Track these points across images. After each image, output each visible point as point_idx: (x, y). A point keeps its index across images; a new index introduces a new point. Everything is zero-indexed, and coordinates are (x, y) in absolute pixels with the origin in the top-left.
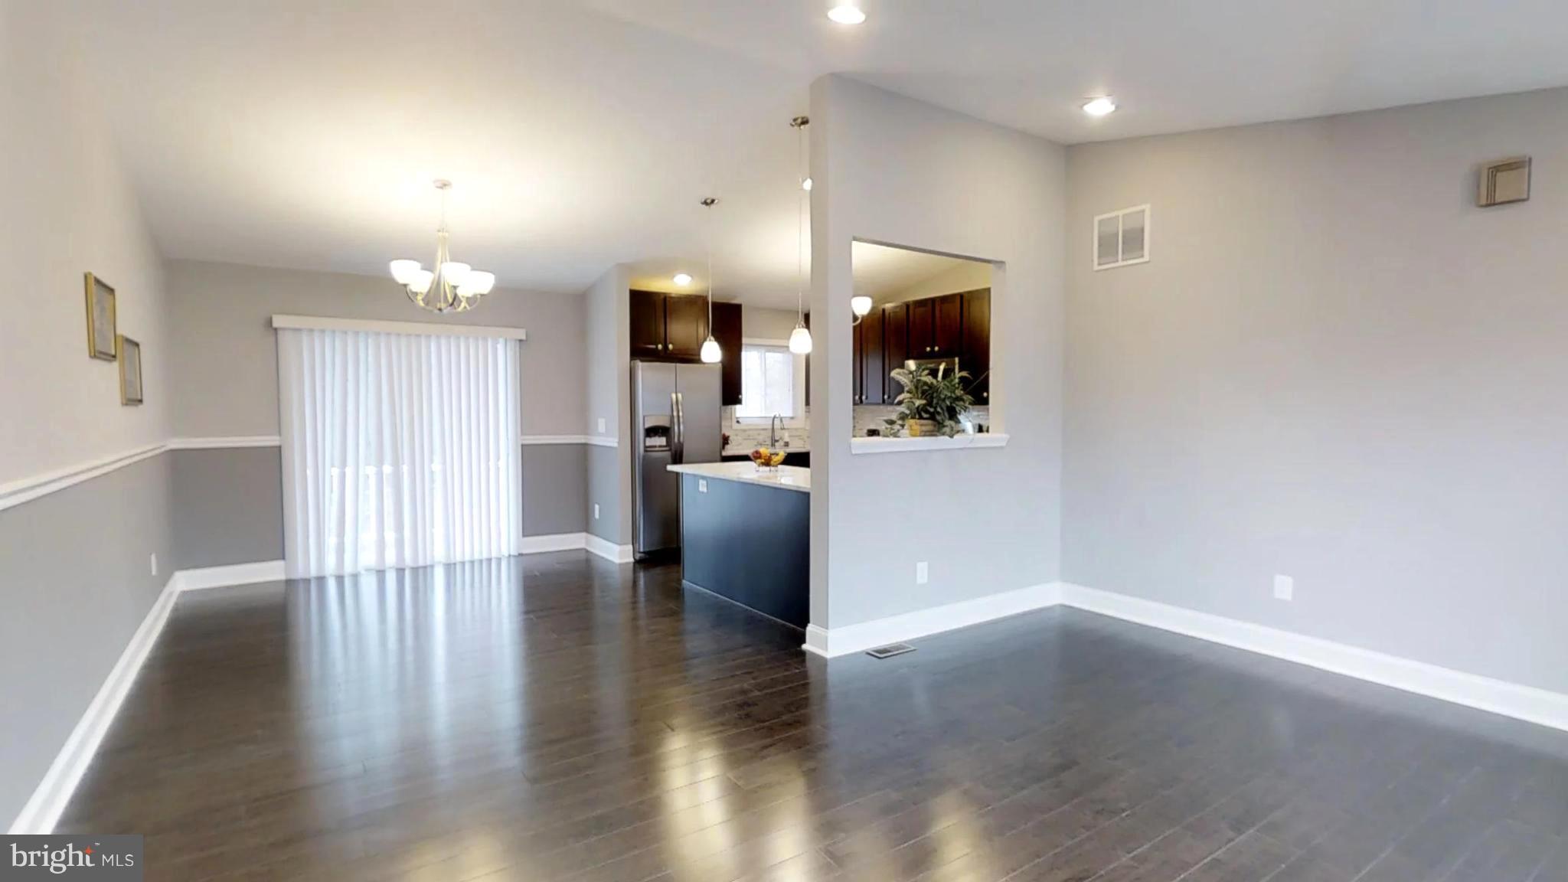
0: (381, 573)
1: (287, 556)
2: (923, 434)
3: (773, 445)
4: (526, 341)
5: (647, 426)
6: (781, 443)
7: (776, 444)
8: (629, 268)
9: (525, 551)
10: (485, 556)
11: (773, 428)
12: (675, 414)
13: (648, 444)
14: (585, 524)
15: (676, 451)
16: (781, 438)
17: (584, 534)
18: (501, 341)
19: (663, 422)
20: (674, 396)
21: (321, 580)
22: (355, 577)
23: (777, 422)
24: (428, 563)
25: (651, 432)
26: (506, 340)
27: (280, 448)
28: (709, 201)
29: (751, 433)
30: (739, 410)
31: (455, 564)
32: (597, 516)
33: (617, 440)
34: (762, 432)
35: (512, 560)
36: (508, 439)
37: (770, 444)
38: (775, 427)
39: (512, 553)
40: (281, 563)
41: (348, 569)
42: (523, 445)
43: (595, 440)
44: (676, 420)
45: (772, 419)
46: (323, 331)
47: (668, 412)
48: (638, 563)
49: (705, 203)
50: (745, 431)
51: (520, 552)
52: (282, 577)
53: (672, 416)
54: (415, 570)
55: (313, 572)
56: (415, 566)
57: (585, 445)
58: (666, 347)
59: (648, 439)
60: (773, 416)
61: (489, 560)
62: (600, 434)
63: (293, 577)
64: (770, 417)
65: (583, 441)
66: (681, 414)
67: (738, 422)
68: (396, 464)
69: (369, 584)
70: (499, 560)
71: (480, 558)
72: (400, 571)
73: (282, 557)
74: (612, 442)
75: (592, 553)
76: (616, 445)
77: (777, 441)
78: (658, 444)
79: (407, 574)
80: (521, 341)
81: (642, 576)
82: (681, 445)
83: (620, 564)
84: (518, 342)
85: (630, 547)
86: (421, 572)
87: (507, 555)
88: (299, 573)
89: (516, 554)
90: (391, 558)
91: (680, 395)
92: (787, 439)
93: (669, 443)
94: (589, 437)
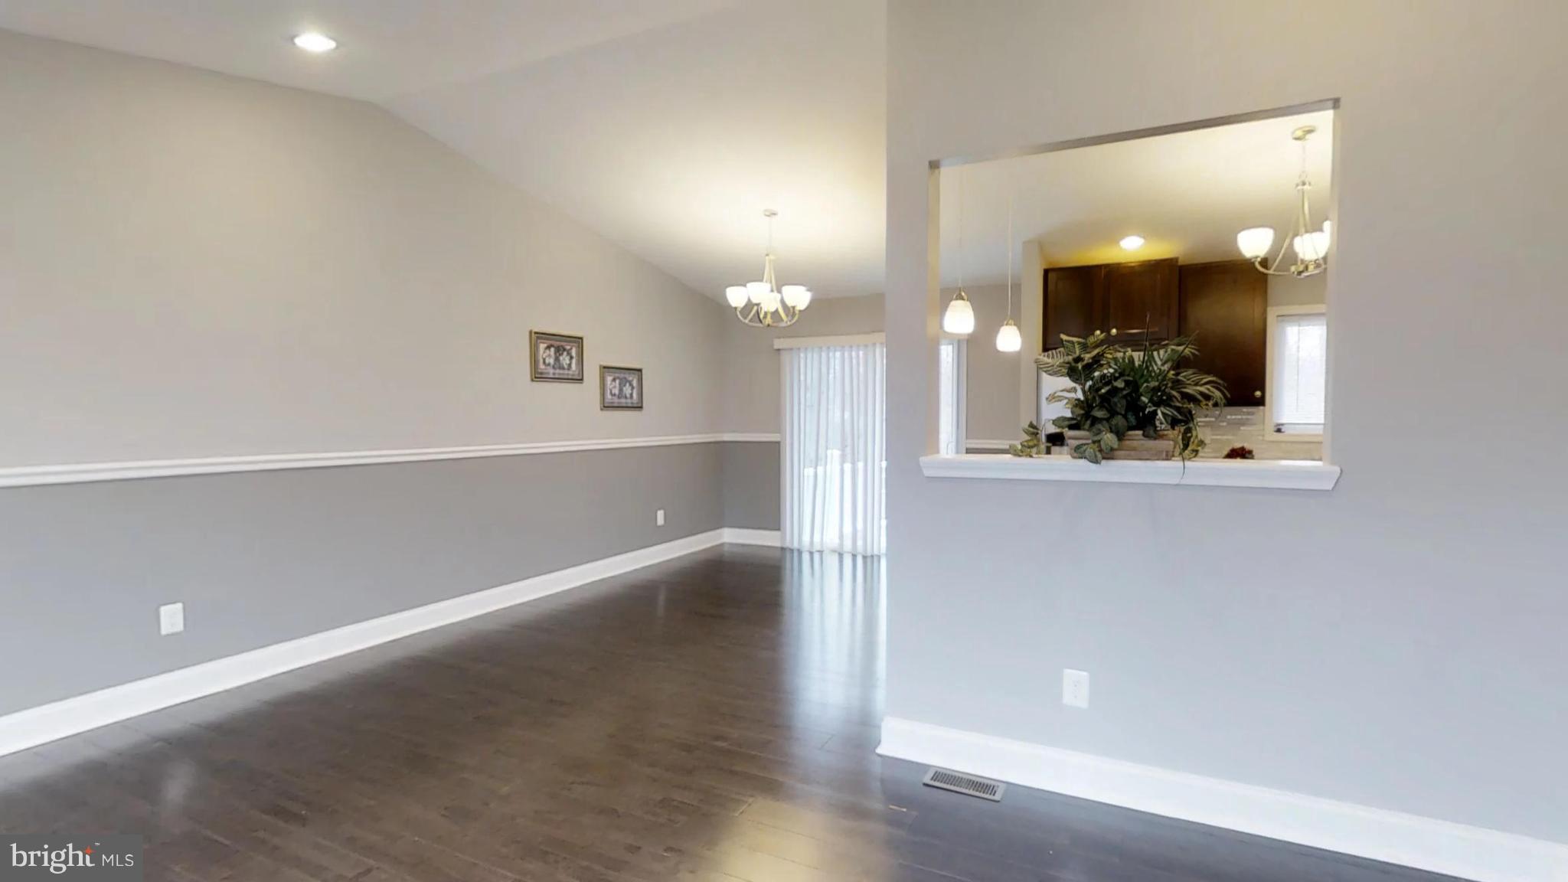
0: (840, 555)
21: (800, 552)
27: (779, 443)
40: (777, 534)
41: (817, 547)
52: (777, 544)
55: (796, 545)
58: (1107, 332)
63: (784, 546)
68: (853, 463)
72: (855, 556)
73: (779, 529)
79: (860, 560)
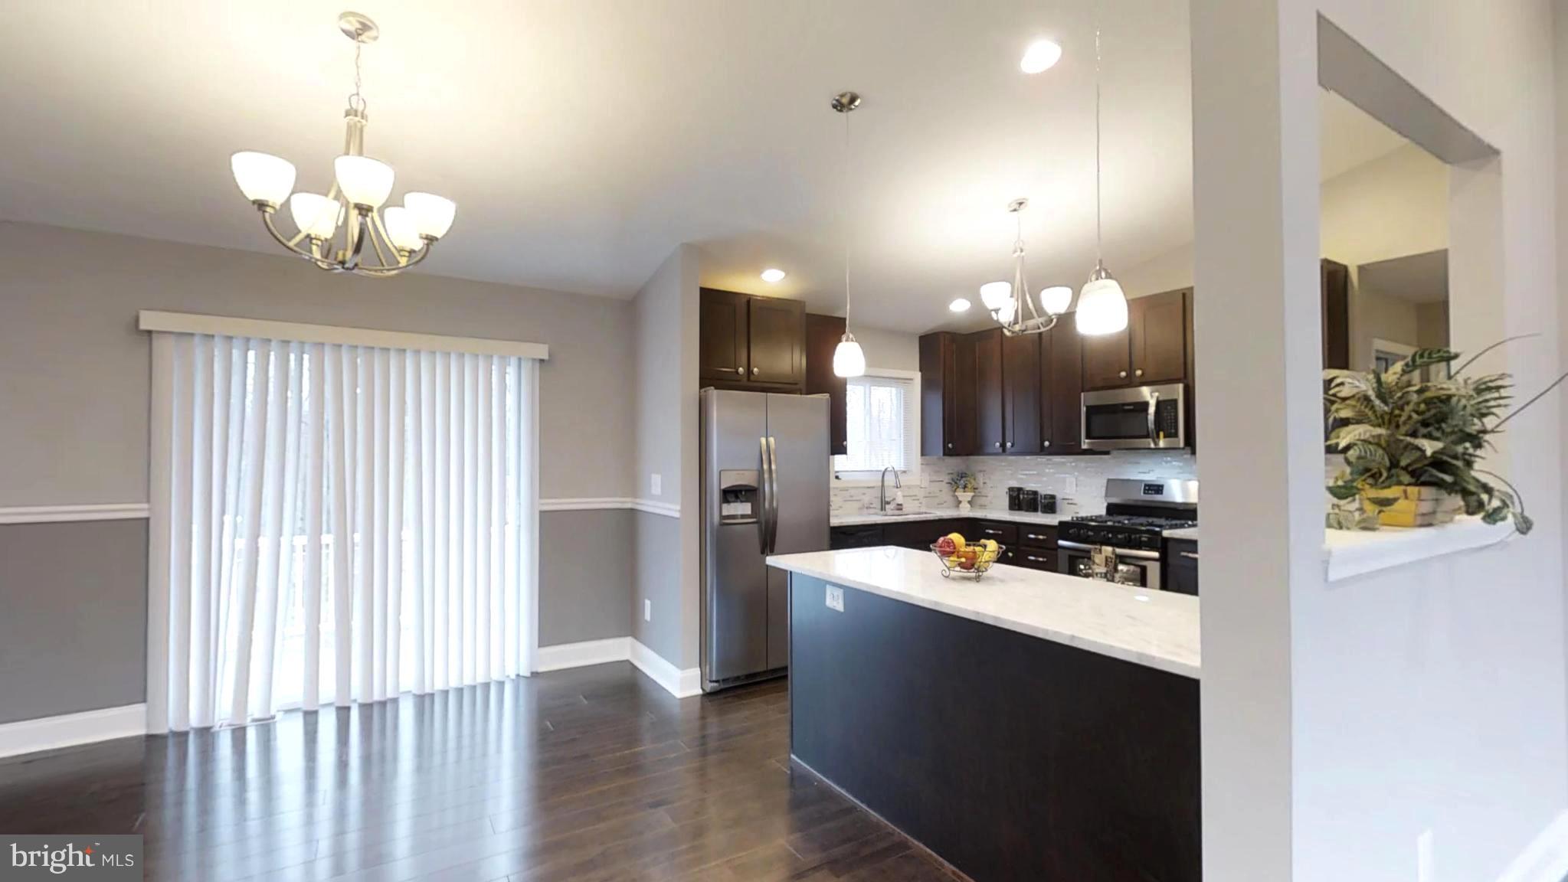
0: (311, 718)
1: (149, 697)
2: (1419, 521)
3: (883, 509)
4: (549, 361)
5: (723, 487)
6: (892, 506)
7: (887, 506)
8: (700, 253)
9: (542, 669)
10: (481, 679)
11: (883, 486)
12: (766, 467)
13: (725, 513)
14: (630, 625)
15: (767, 522)
16: (894, 499)
17: (629, 640)
18: (514, 361)
19: (747, 479)
20: (763, 440)
22: (266, 727)
23: (890, 480)
24: (390, 695)
25: (731, 494)
26: (520, 359)
27: (147, 519)
28: (845, 100)
29: (852, 492)
30: (839, 462)
31: (432, 695)
32: (648, 616)
33: (678, 507)
34: (866, 491)
35: (523, 684)
36: (520, 504)
37: (880, 507)
38: (886, 484)
39: (521, 674)
40: (140, 708)
42: (542, 513)
43: (647, 505)
44: (766, 476)
45: (882, 473)
46: (229, 338)
47: (755, 465)
48: (707, 695)
49: (839, 106)
50: (846, 490)
51: (534, 670)
52: (142, 731)
53: (761, 472)
54: (366, 708)
55: (194, 721)
56: (369, 701)
57: (632, 510)
58: (749, 371)
59: (725, 506)
60: (883, 469)
61: (487, 686)
62: (653, 497)
64: (880, 471)
65: (629, 506)
66: (773, 467)
67: (837, 477)
69: (289, 736)
70: (501, 684)
71: (472, 683)
72: (343, 712)
74: (672, 508)
75: (639, 670)
76: (677, 515)
77: (888, 503)
78: (740, 512)
79: (355, 715)
80: (542, 361)
81: (713, 720)
82: (774, 512)
83: (682, 699)
84: (537, 365)
85: (697, 671)
86: (376, 710)
87: (513, 676)
88: (171, 723)
89: (528, 675)
90: (328, 691)
91: (772, 440)
92: (900, 500)
93: (755, 512)
94: (638, 500)
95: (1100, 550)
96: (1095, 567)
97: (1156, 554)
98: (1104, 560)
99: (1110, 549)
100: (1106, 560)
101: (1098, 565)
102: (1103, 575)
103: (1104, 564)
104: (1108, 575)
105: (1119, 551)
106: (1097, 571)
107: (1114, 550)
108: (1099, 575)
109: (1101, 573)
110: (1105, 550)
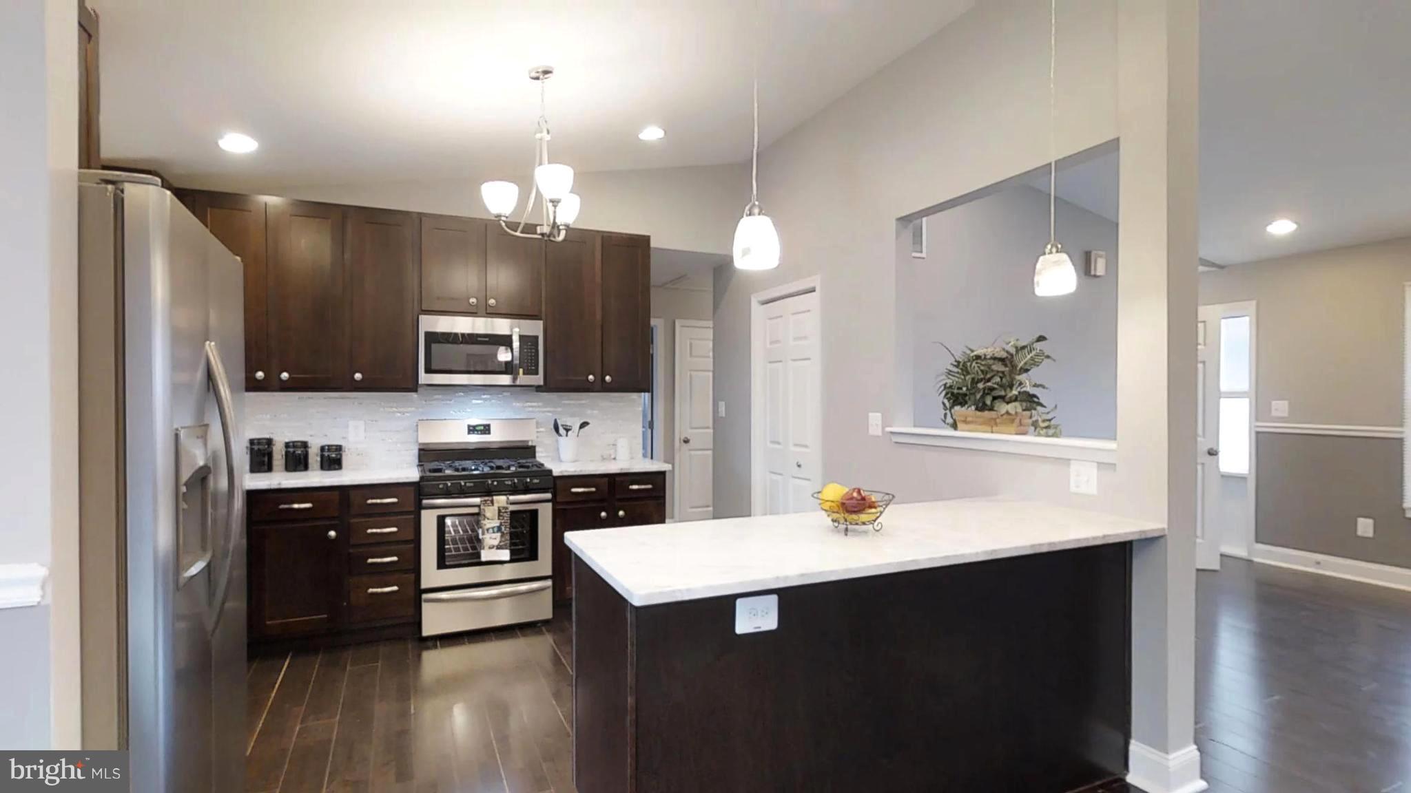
95: (492, 502)
96: (486, 522)
97: (548, 496)
98: (497, 512)
99: (503, 498)
100: (499, 511)
101: (488, 519)
102: (496, 529)
103: (497, 518)
104: (503, 528)
105: (512, 498)
106: (488, 526)
107: (508, 498)
108: (491, 531)
109: (493, 528)
110: (497, 500)
